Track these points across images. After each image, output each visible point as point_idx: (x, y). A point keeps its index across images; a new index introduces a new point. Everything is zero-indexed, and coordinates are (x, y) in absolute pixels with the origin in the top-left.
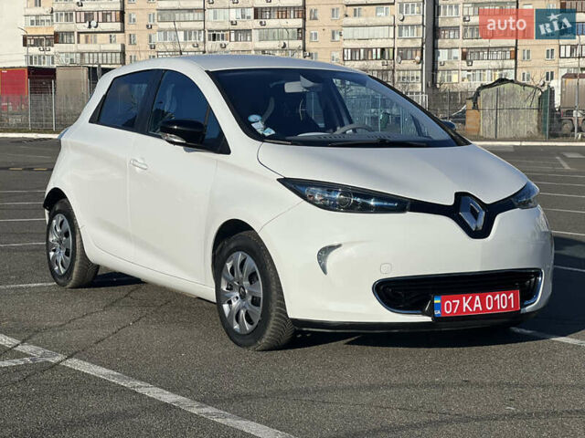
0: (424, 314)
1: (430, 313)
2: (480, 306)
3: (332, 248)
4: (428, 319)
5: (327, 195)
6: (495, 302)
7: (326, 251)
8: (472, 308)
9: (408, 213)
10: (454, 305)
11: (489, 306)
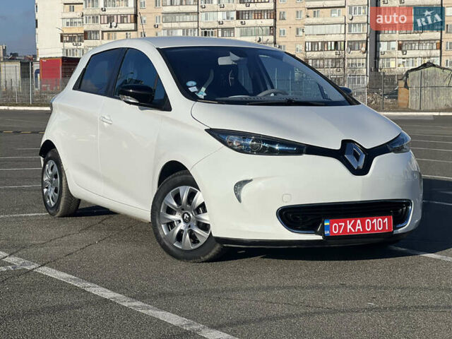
0: (317, 233)
1: (321, 233)
2: (360, 227)
3: (246, 182)
4: (320, 238)
5: (242, 142)
6: (373, 225)
7: (241, 184)
8: (355, 230)
9: (305, 155)
10: (340, 227)
11: (368, 228)
